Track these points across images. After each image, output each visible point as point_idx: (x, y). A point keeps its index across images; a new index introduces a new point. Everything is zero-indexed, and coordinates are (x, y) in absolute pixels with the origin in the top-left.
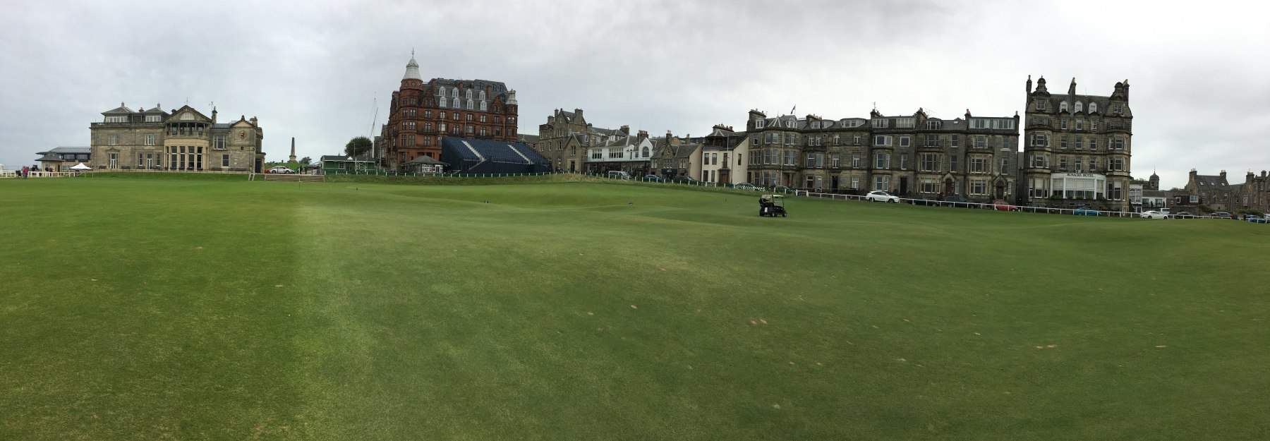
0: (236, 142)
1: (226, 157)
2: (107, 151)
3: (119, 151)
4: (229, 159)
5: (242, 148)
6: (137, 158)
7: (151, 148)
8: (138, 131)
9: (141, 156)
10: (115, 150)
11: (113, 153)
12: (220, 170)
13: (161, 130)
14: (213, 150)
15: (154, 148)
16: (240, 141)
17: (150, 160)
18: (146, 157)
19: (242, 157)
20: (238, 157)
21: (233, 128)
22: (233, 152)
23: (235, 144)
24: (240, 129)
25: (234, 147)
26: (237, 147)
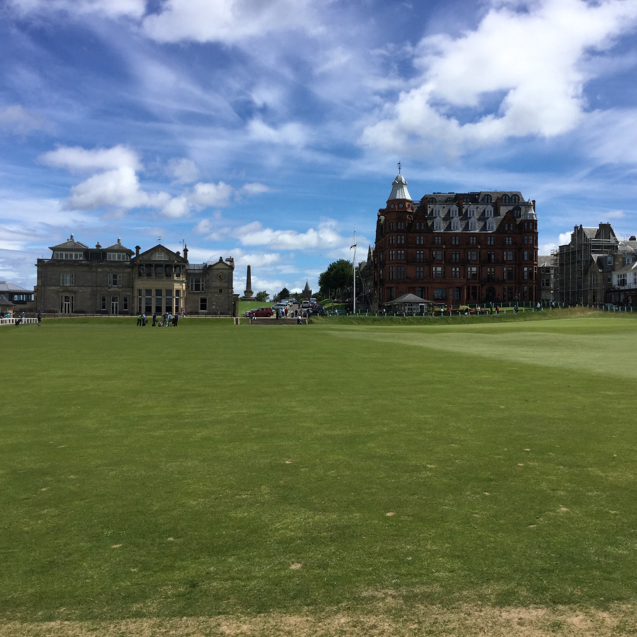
0: (214, 284)
1: (203, 301)
2: (58, 292)
3: (75, 292)
4: (207, 303)
5: (221, 291)
6: (99, 302)
7: (117, 289)
8: (100, 270)
9: (104, 300)
10: (70, 292)
11: (67, 295)
12: (197, 313)
13: (129, 270)
14: (190, 293)
15: (120, 290)
16: (218, 283)
17: (115, 303)
18: (110, 299)
19: (221, 300)
20: (216, 301)
21: (211, 270)
22: (210, 295)
23: (214, 286)
24: (218, 271)
25: (212, 289)
26: (215, 289)
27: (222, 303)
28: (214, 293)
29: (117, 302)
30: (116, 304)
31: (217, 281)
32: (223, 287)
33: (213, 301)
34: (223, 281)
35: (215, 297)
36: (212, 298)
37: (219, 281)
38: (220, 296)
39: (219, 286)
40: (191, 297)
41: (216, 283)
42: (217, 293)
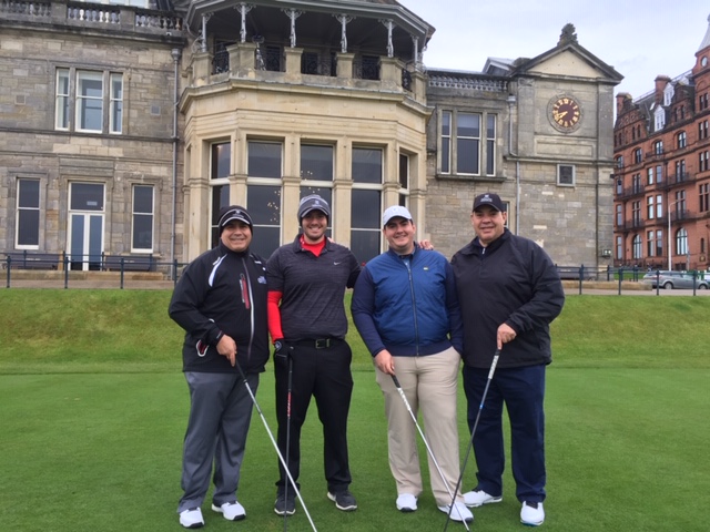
0: (540, 145)
5: (566, 174)
14: (438, 179)
15: (116, 152)
16: (554, 139)
17: (87, 215)
18: (63, 197)
19: (566, 215)
20: (548, 217)
21: (529, 81)
22: (524, 192)
23: (536, 155)
24: (554, 88)
25: (530, 167)
26: (544, 167)
27: (570, 225)
28: (540, 183)
29: (96, 213)
30: (96, 222)
31: (550, 129)
32: (574, 158)
33: (537, 217)
34: (577, 133)
35: (543, 202)
36: (535, 205)
37: (555, 132)
38: (562, 196)
39: (557, 152)
40: (444, 197)
41: (548, 140)
42: (552, 183)
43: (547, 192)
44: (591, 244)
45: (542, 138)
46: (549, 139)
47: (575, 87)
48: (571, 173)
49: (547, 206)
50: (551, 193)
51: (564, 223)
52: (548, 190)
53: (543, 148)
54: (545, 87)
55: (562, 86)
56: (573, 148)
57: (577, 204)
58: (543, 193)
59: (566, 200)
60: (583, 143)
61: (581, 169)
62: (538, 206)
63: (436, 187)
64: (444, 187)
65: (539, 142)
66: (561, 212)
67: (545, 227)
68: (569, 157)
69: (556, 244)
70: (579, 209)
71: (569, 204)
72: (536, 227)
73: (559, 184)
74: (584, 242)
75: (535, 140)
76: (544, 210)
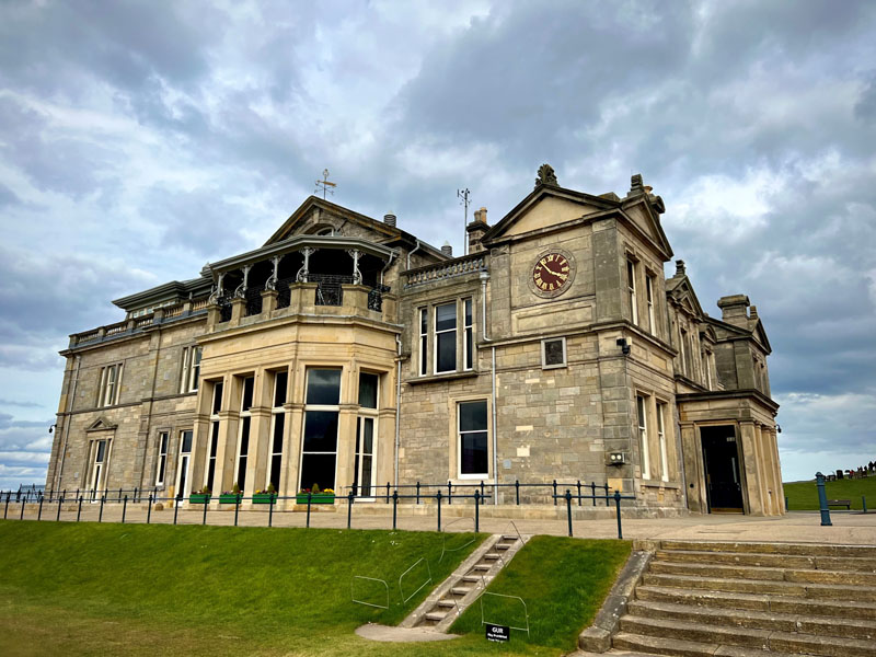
1: (474, 415)
2: (88, 429)
3: (114, 428)
4: (489, 431)
5: (554, 353)
8: (168, 339)
10: (107, 424)
11: (101, 435)
14: (413, 385)
16: (538, 310)
18: (179, 444)
19: (558, 408)
20: (534, 412)
21: (502, 249)
22: (503, 383)
23: (516, 334)
24: (536, 247)
25: (510, 351)
26: (526, 348)
27: (566, 422)
28: (522, 369)
31: (533, 298)
32: (567, 327)
33: (520, 414)
34: (566, 295)
35: (527, 393)
36: (517, 399)
37: (540, 301)
38: (551, 382)
39: (544, 325)
40: (418, 404)
41: (530, 313)
42: (535, 367)
43: (531, 379)
44: (596, 447)
45: (522, 312)
46: (532, 311)
47: (562, 237)
48: (561, 350)
49: (532, 398)
50: (537, 381)
51: (557, 419)
52: (532, 377)
53: (525, 323)
54: (525, 249)
55: (545, 241)
56: (565, 315)
57: (573, 391)
58: (527, 382)
59: (557, 387)
60: (577, 305)
61: (576, 341)
62: (521, 399)
63: (411, 394)
64: (419, 393)
65: (519, 318)
66: (551, 403)
67: (530, 428)
68: (559, 328)
69: (547, 451)
70: (576, 396)
71: (562, 392)
72: (519, 429)
73: (544, 366)
74: (586, 443)
75: (514, 317)
76: (529, 405)
